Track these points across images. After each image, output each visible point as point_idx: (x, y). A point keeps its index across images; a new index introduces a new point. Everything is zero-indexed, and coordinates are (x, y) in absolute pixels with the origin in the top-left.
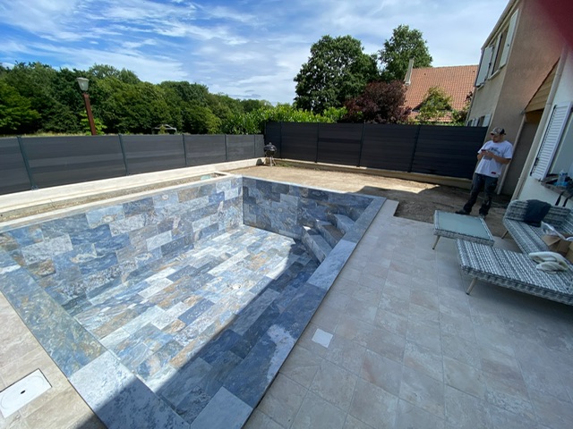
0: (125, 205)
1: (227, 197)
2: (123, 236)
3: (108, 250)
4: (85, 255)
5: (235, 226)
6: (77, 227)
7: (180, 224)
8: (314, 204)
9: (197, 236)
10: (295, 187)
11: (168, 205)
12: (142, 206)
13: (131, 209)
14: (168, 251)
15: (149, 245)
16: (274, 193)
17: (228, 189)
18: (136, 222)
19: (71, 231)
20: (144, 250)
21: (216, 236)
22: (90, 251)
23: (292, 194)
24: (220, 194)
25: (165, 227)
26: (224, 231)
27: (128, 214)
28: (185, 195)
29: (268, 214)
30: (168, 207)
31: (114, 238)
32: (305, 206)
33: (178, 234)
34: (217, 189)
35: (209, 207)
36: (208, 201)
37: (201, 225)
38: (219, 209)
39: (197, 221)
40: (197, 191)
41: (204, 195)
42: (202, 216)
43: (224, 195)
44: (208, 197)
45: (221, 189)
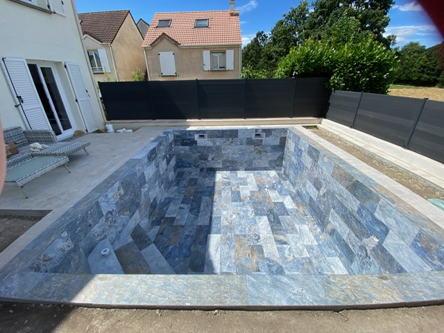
0: (309, 146)
2: (303, 164)
12: (314, 154)
13: (310, 151)
15: (307, 185)
25: (317, 185)
28: (338, 173)
31: (301, 161)
33: (320, 201)
34: (377, 210)
35: (354, 217)
36: (356, 209)
37: (337, 224)
38: (365, 240)
39: (336, 215)
40: (351, 181)
41: (355, 195)
42: (343, 217)
43: (386, 235)
44: (358, 202)
45: (385, 218)
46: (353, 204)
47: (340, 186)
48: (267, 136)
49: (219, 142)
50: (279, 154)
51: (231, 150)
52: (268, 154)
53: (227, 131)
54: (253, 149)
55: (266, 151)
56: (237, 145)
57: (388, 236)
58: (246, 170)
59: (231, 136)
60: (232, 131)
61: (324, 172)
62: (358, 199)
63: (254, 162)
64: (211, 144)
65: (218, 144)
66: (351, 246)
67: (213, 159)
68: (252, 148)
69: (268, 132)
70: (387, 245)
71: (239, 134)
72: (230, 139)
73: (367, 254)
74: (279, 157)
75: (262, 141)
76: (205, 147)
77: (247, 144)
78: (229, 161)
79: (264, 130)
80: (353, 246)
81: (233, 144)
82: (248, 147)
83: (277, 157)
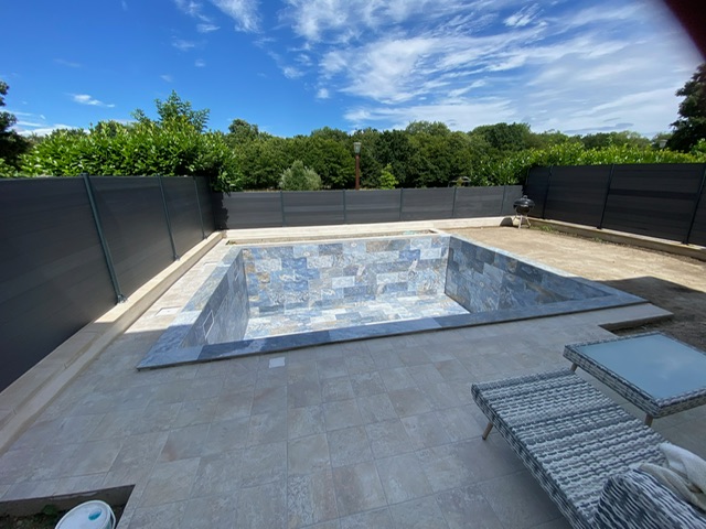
0: (320, 246)
1: (423, 256)
2: (315, 270)
3: (303, 277)
4: (288, 277)
5: (431, 292)
6: (286, 254)
7: (364, 273)
8: (522, 285)
9: (380, 289)
10: (501, 256)
11: (356, 253)
12: (333, 249)
13: (325, 250)
14: (350, 294)
15: (334, 283)
16: (478, 261)
17: (426, 247)
18: (326, 261)
19: (282, 256)
20: (329, 287)
21: (403, 296)
22: (292, 275)
23: (497, 266)
24: (414, 252)
25: (350, 271)
26: (414, 294)
27: (321, 253)
28: (374, 246)
29: (469, 287)
30: (356, 254)
31: (308, 270)
32: (510, 285)
33: (361, 281)
34: (411, 246)
35: (398, 263)
36: (398, 257)
37: (387, 280)
38: (410, 268)
39: (383, 275)
40: (387, 244)
41: (394, 250)
42: (389, 271)
43: (420, 253)
45: (416, 247)
47: (379, 253)
61: (356, 256)
62: (397, 250)
73: (414, 274)
80: (404, 279)
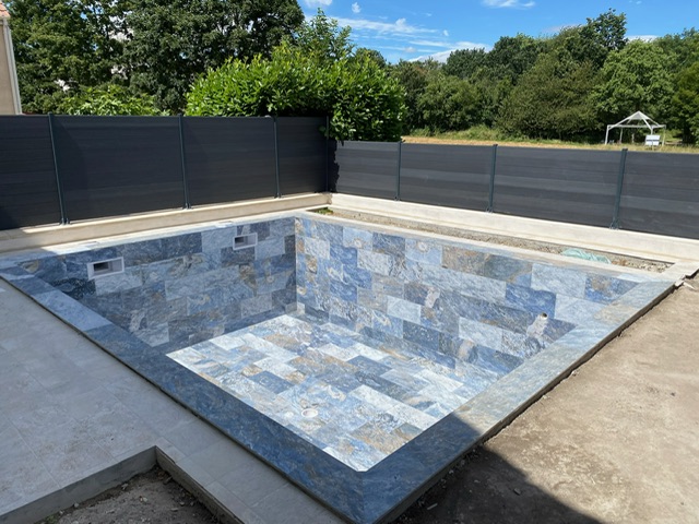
0: (375, 234)
2: (367, 273)
3: (352, 280)
4: (336, 272)
6: (335, 237)
12: (392, 245)
13: (380, 243)
14: (413, 336)
15: (390, 306)
17: (571, 293)
18: (378, 263)
19: (332, 239)
20: (382, 310)
22: (339, 270)
25: (415, 294)
27: (375, 247)
28: (458, 258)
31: (358, 270)
33: (430, 319)
34: (533, 279)
35: (503, 307)
36: (504, 295)
37: (478, 336)
38: (530, 329)
39: (471, 322)
40: (481, 260)
41: (496, 277)
42: (484, 318)
43: (554, 303)
44: (503, 284)
45: (545, 284)
46: (495, 290)
47: (466, 276)
48: (261, 238)
49: (156, 272)
50: (287, 274)
51: (186, 288)
52: (268, 280)
53: (174, 239)
54: (238, 275)
55: (263, 274)
56: (201, 271)
57: (558, 302)
58: (227, 331)
59: (184, 251)
60: (186, 238)
61: (425, 268)
62: (501, 280)
63: (242, 305)
64: (134, 282)
65: (154, 277)
66: (511, 353)
67: (143, 325)
68: (234, 272)
69: (261, 229)
70: (559, 315)
71: (203, 244)
72: (185, 259)
73: (539, 346)
74: (289, 281)
75: (252, 250)
76: (118, 295)
77: (224, 263)
78: (186, 320)
79: (255, 227)
80: (515, 349)
81: (191, 271)
82: (225, 270)
83: (285, 282)
